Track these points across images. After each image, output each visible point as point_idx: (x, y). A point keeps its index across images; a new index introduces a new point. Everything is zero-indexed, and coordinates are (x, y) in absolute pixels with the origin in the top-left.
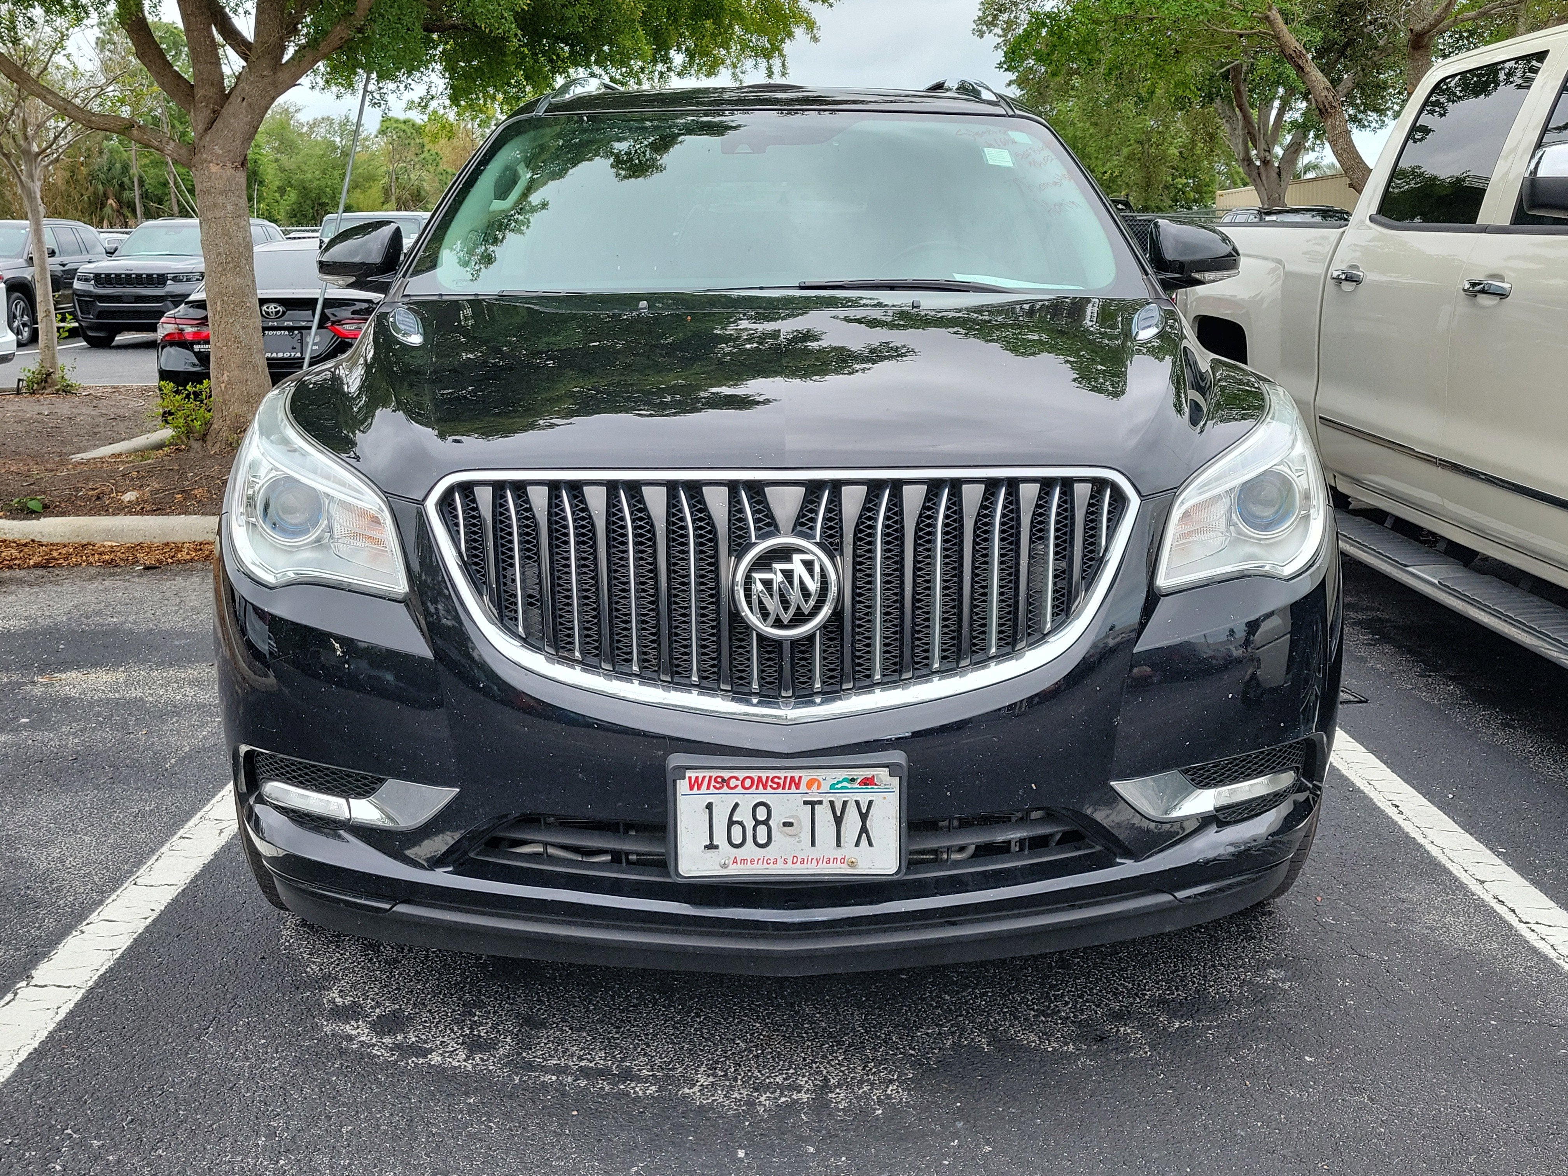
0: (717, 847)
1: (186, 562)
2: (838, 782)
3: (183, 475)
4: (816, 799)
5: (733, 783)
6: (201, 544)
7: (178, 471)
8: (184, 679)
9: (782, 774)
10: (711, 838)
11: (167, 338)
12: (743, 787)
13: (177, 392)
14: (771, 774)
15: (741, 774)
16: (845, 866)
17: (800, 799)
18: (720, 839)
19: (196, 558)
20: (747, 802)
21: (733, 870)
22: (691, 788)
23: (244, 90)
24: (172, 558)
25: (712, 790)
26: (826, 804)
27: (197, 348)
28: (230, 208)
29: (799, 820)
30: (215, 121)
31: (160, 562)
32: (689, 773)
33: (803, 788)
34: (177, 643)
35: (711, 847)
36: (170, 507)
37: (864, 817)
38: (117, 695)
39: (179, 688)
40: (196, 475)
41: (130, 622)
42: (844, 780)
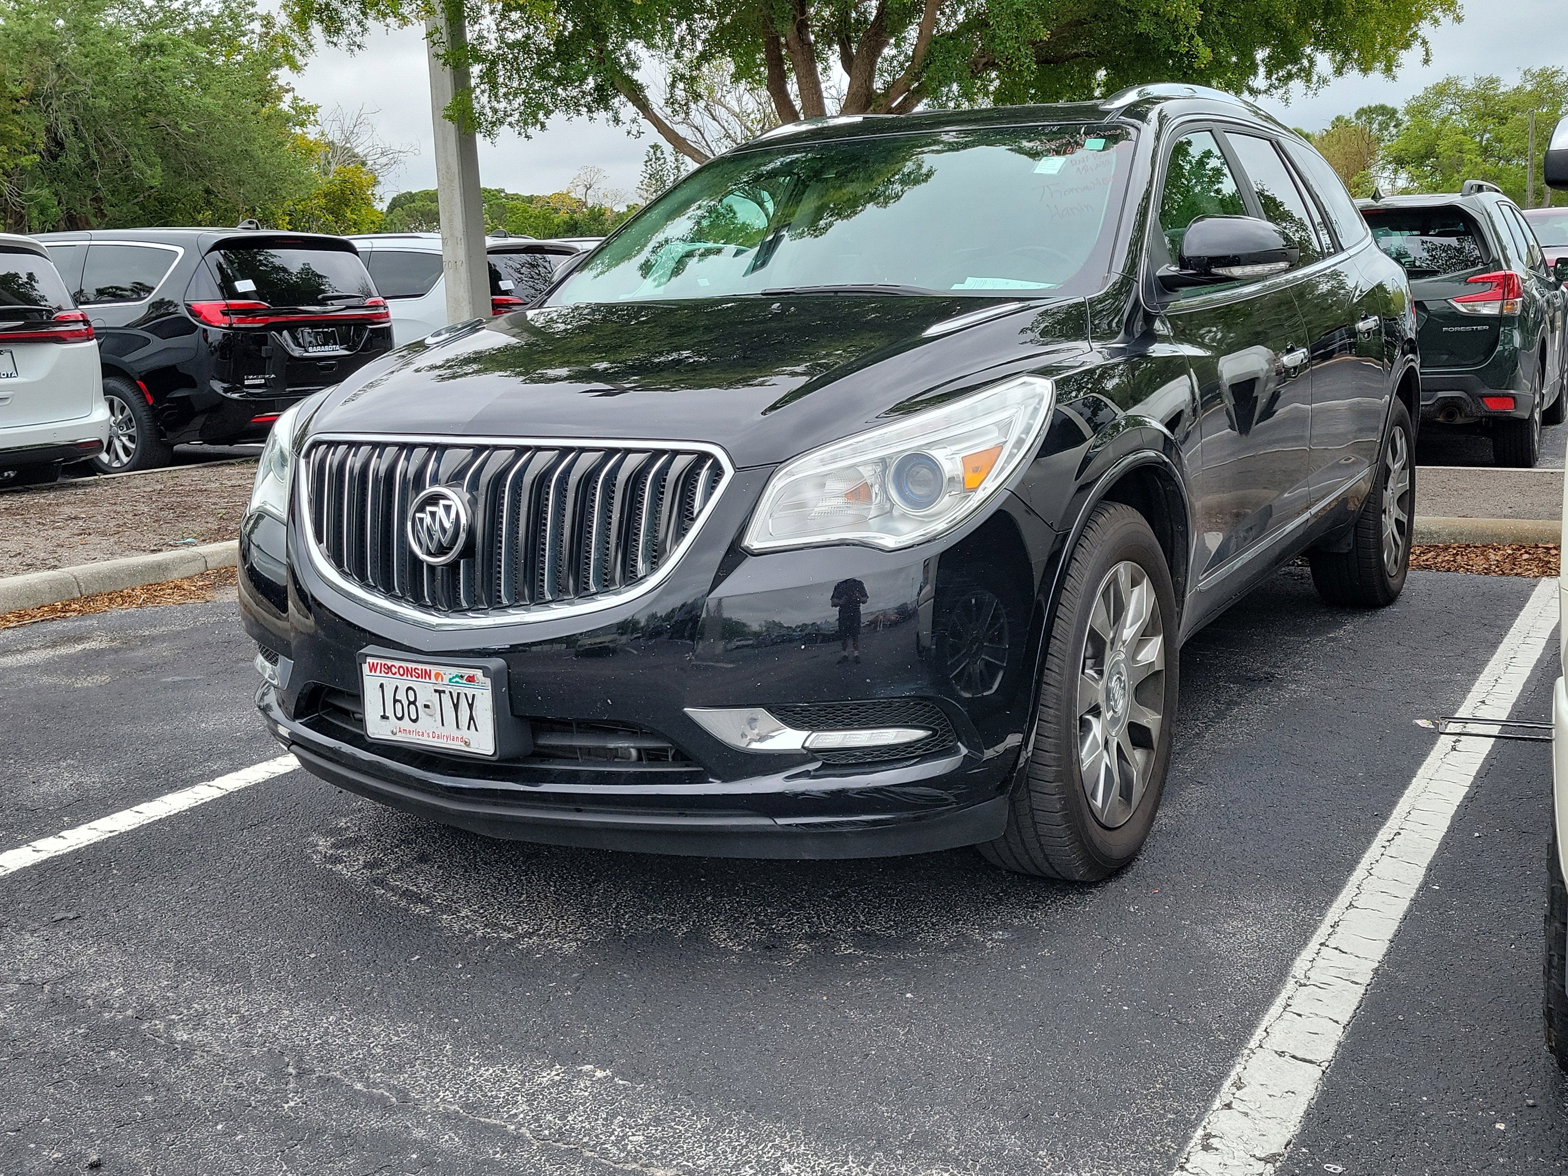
0: (387, 718)
2: (454, 678)
4: (441, 689)
5: (393, 669)
9: (420, 666)
10: (384, 711)
12: (399, 674)
14: (414, 665)
15: (397, 664)
16: (462, 744)
17: (432, 688)
18: (390, 713)
20: (403, 685)
21: (399, 737)
22: (371, 671)
25: (383, 674)
26: (447, 692)
29: (433, 704)
32: (369, 660)
33: (433, 680)
35: (384, 717)
37: (471, 706)
42: (457, 676)
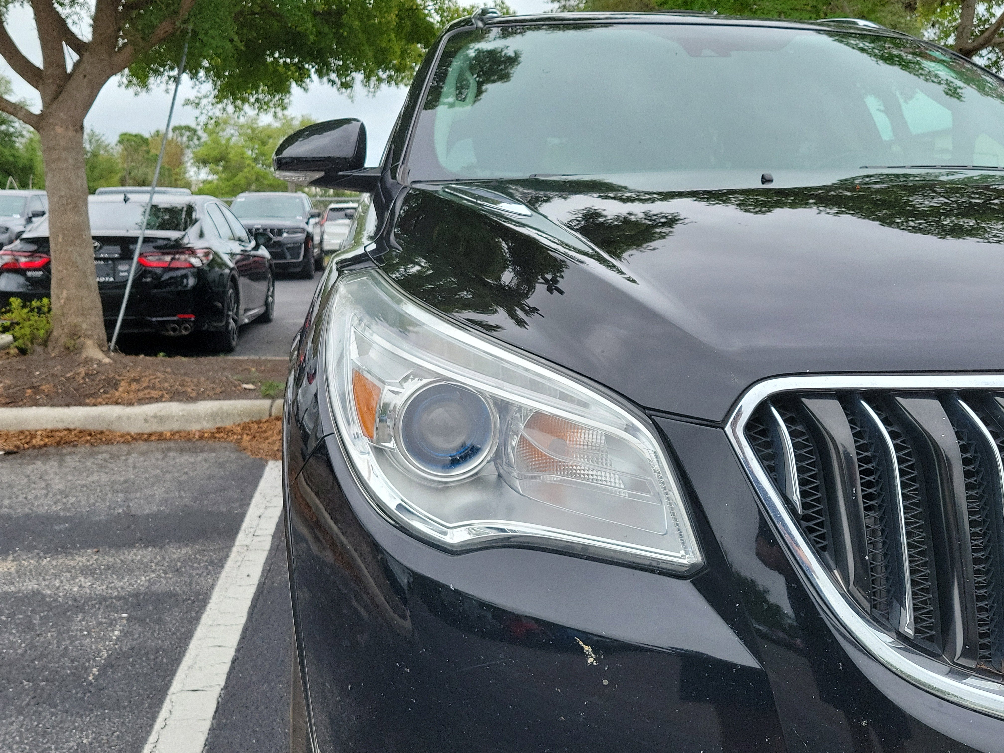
1: (40, 447)
3: (31, 374)
6: (52, 431)
7: (26, 370)
8: (74, 567)
11: (5, 267)
13: (24, 306)
19: (49, 443)
23: (85, 69)
24: (27, 443)
27: (29, 274)
28: (71, 161)
30: (60, 93)
31: (18, 447)
34: (57, 528)
36: (22, 400)
38: (13, 588)
39: (73, 578)
40: (41, 373)
41: (6, 507)
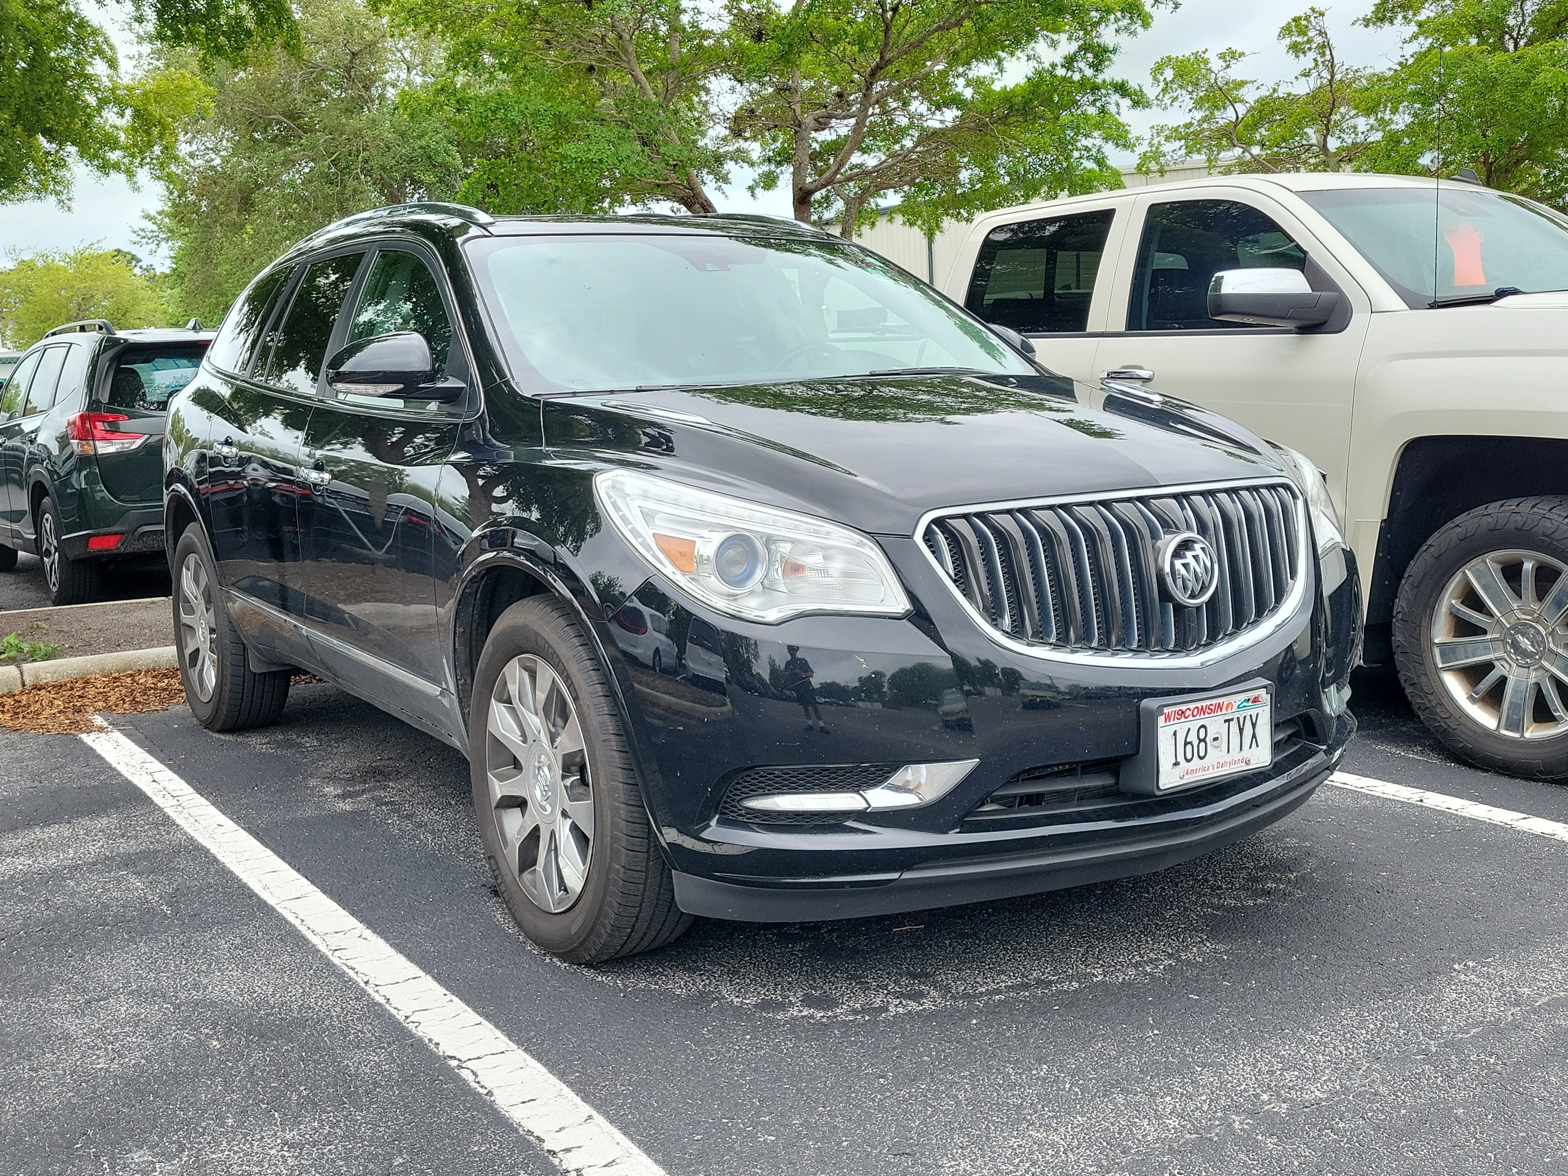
0: (1178, 764)
2: (1242, 703)
4: (1230, 718)
5: (1188, 713)
9: (1214, 702)
10: (1176, 758)
12: (1194, 716)
14: (1208, 702)
15: (1192, 706)
16: (1244, 764)
17: (1222, 719)
18: (1180, 758)
20: (1195, 725)
21: (1187, 779)
22: (1166, 722)
25: (1177, 721)
26: (1235, 720)
29: (1221, 735)
32: (1164, 711)
33: (1224, 711)
35: (1175, 764)
37: (1254, 725)
42: (1245, 701)
